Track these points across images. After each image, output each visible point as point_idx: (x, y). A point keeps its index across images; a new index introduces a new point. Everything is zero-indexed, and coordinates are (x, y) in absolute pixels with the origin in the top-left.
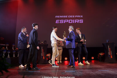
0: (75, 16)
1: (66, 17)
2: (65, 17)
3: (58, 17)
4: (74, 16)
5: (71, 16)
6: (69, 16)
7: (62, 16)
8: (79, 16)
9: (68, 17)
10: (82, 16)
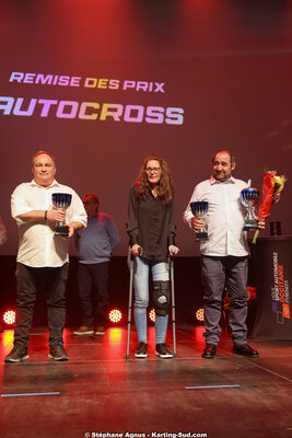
0: (121, 85)
1: (74, 82)
2: (64, 81)
3: (28, 78)
4: (114, 84)
5: (101, 84)
6: (91, 83)
7: (50, 77)
8: (144, 86)
9: (82, 82)
10: (160, 87)
